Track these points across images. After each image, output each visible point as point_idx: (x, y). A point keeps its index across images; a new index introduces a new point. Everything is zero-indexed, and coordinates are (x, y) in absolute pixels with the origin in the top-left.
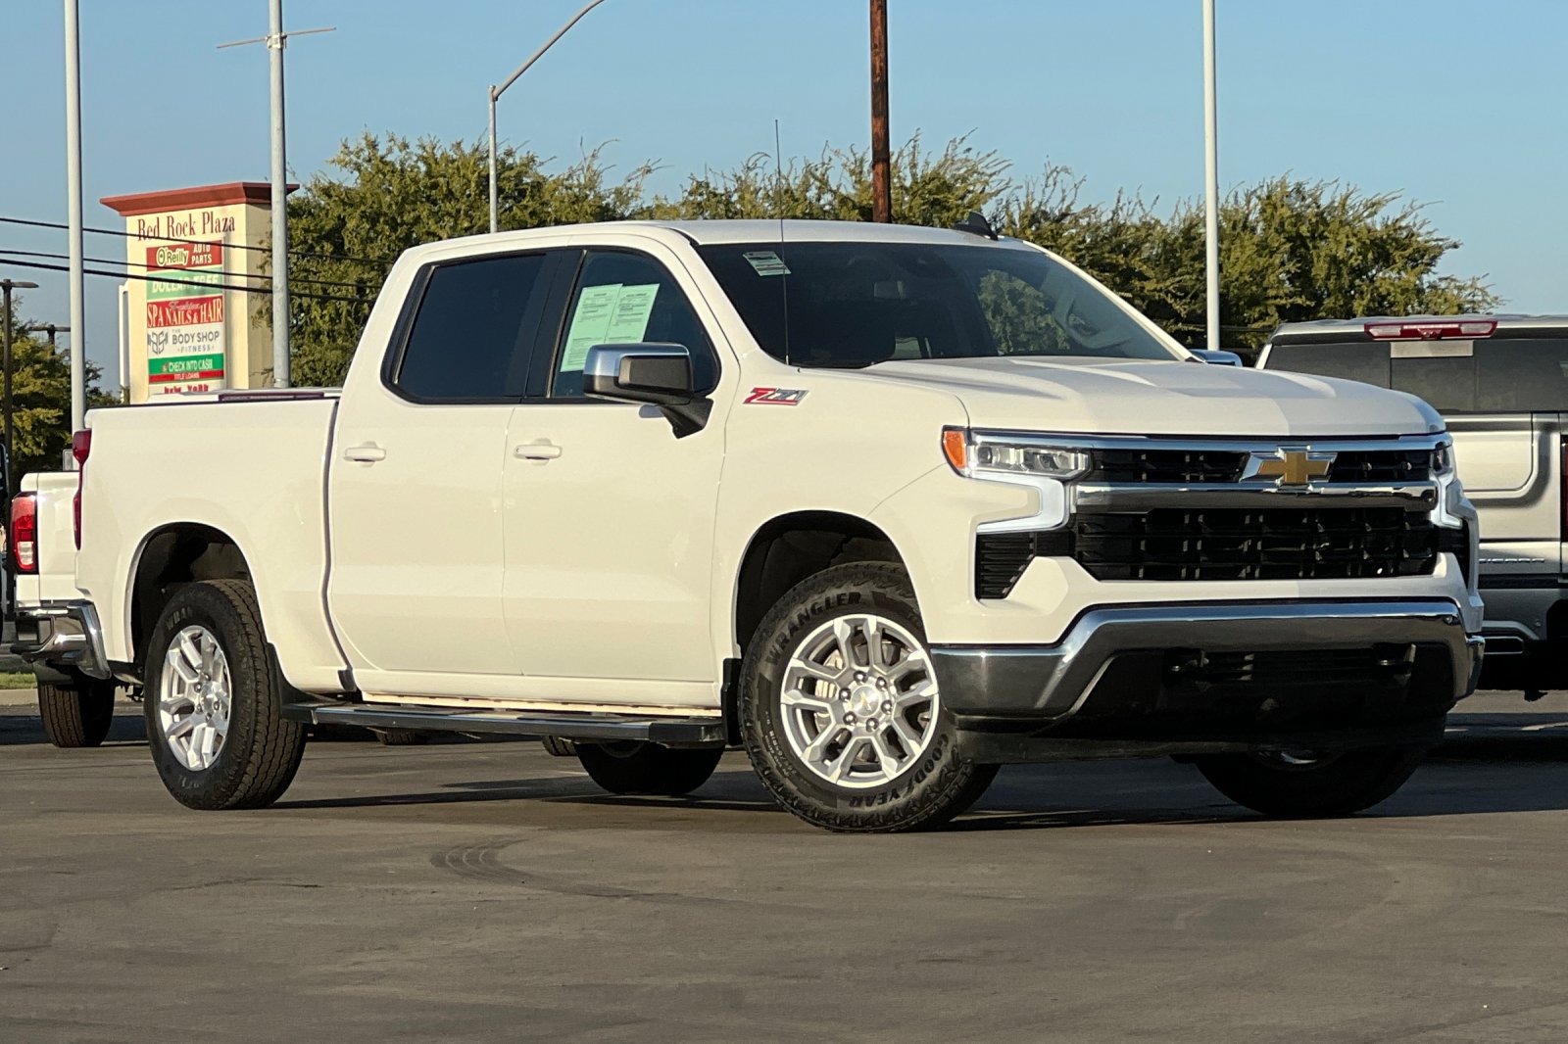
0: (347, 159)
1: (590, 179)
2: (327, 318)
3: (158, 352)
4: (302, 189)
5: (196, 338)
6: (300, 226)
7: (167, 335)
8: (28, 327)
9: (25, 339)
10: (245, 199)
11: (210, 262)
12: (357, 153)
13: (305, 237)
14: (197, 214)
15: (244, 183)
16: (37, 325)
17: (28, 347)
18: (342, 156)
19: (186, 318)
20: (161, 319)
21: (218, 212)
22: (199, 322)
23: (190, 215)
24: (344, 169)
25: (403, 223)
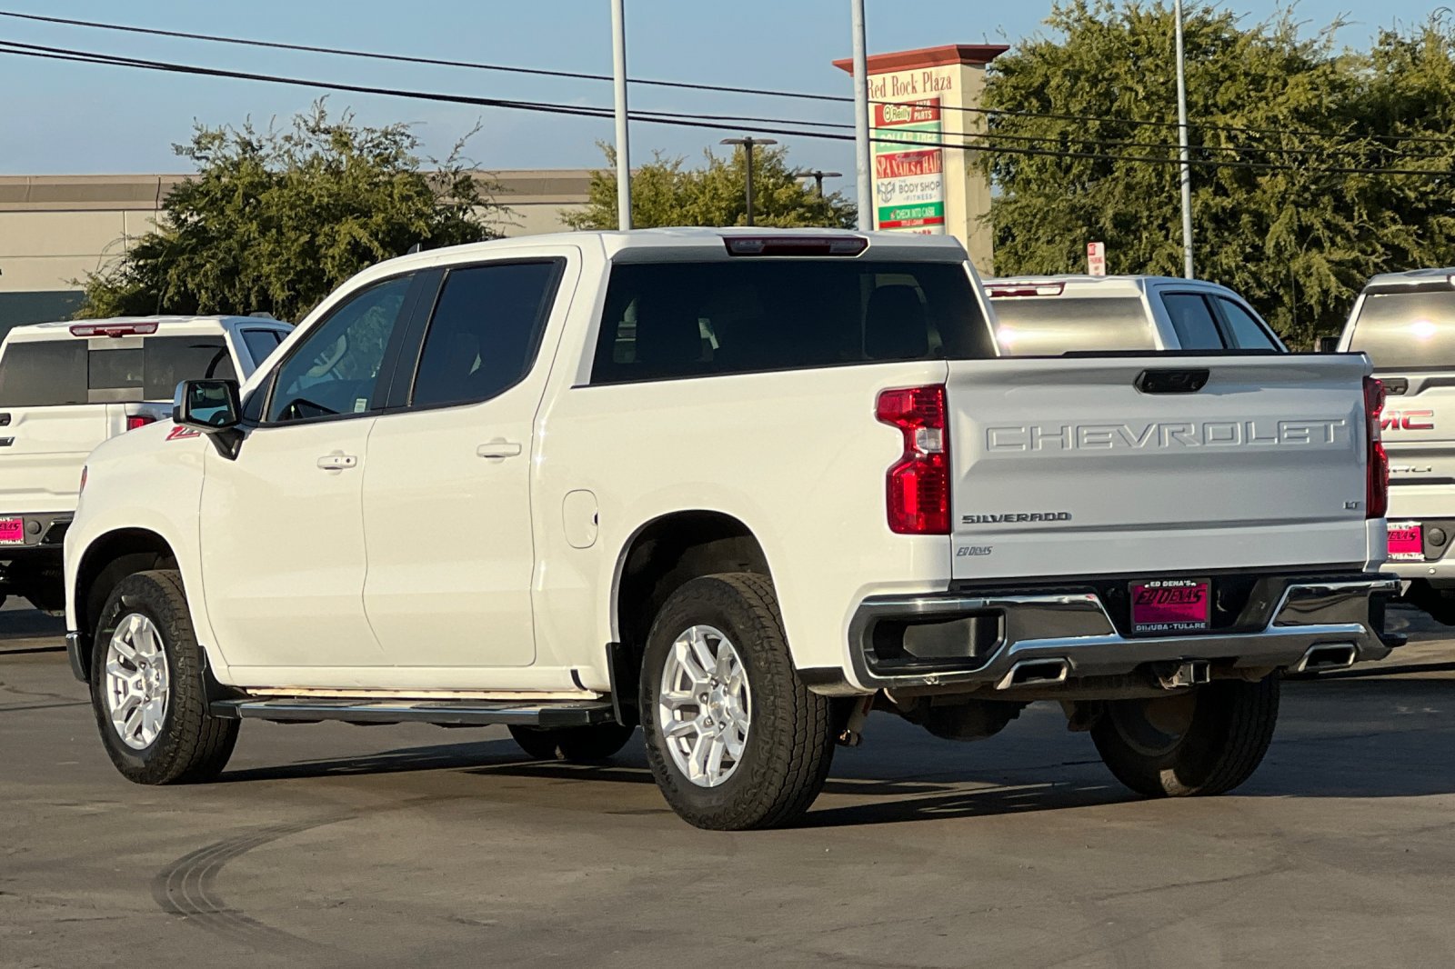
0: (1058, 20)
1: (1285, 32)
2: (1034, 168)
3: (887, 201)
4: (1012, 50)
5: (919, 188)
6: (1009, 84)
7: (894, 185)
8: (794, 174)
9: (790, 185)
10: (959, 60)
11: (930, 117)
12: (1068, 13)
13: (1014, 94)
14: (918, 74)
15: (958, 46)
16: (803, 171)
17: (791, 193)
18: (1054, 17)
19: (910, 170)
20: (889, 171)
21: (936, 71)
22: (922, 173)
23: (912, 75)
24: (1056, 29)
25: (1104, 79)
